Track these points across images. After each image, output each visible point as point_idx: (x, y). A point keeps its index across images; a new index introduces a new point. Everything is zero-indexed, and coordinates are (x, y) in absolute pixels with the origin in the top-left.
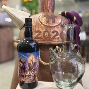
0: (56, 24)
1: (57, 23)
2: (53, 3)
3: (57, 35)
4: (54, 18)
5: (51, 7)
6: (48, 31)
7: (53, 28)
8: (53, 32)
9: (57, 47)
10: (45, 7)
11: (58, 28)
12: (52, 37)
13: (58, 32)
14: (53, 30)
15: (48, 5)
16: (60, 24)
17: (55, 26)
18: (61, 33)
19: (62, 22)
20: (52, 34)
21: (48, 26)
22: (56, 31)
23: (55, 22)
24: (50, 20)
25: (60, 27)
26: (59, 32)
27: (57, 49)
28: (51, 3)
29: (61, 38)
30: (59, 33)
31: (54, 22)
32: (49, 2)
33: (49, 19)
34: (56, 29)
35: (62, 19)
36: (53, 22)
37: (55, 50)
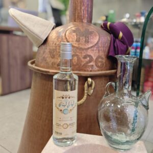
0: (90, 45)
1: (91, 43)
2: (89, 10)
3: (90, 61)
4: (87, 35)
5: (86, 15)
6: (77, 55)
7: (85, 51)
8: (85, 57)
9: (90, 80)
10: (76, 14)
11: (93, 50)
12: (83, 64)
13: (92, 57)
14: (84, 54)
15: (81, 12)
16: (96, 45)
17: (89, 48)
18: (96, 59)
19: (100, 42)
20: (83, 60)
21: (77, 48)
22: (90, 56)
23: (88, 42)
24: (81, 38)
25: (95, 49)
27: (90, 83)
28: (86, 9)
29: (96, 65)
30: (94, 58)
31: (87, 42)
32: (83, 8)
33: (80, 36)
34: (90, 52)
35: (99, 37)
36: (85, 41)
37: (86, 85)
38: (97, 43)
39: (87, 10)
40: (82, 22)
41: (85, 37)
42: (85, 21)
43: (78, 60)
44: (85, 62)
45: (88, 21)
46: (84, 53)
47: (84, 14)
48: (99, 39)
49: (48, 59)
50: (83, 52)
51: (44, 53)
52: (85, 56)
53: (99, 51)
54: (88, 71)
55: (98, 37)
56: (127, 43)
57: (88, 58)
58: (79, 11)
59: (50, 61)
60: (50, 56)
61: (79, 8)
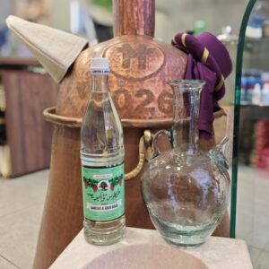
0: (148, 73)
2: (148, 12)
3: (148, 101)
4: (143, 56)
5: (143, 22)
6: (125, 91)
7: (138, 83)
8: (139, 94)
9: (148, 133)
10: (125, 22)
11: (154, 82)
12: (135, 106)
13: (152, 93)
14: (138, 89)
15: (132, 16)
16: (158, 72)
17: (145, 78)
19: (166, 66)
20: (135, 99)
21: (125, 78)
22: (147, 92)
23: (144, 67)
24: (131, 61)
25: (157, 79)
26: (154, 93)
27: (148, 140)
28: (142, 10)
29: (160, 108)
30: (156, 95)
31: (142, 66)
32: (136, 9)
33: (130, 57)
34: (147, 86)
35: (165, 58)
36: (139, 66)
37: (141, 142)
38: (161, 69)
39: (144, 13)
40: (136, 34)
41: (139, 59)
42: (141, 32)
43: (126, 99)
44: (139, 103)
45: (145, 33)
46: (138, 86)
47: (138, 20)
48: (165, 62)
49: (74, 101)
50: (135, 85)
51: (68, 91)
52: (139, 91)
53: (164, 82)
54: (145, 118)
55: (162, 59)
56: (218, 68)
57: (145, 96)
58: (130, 15)
59: (79, 104)
60: (77, 95)
61: (129, 10)
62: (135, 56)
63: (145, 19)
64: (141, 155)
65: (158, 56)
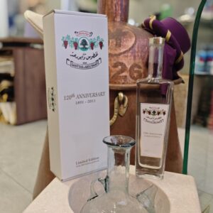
0: (123, 50)
1: (124, 46)
2: (124, 4)
3: (122, 71)
4: (120, 37)
5: (120, 12)
7: (115, 57)
8: (115, 66)
9: (121, 95)
10: (106, 11)
11: (127, 56)
12: (112, 74)
13: (125, 65)
14: (114, 62)
15: (112, 7)
16: (130, 49)
17: (120, 54)
18: (131, 68)
19: (137, 45)
20: (112, 69)
22: (122, 64)
23: (120, 46)
24: (111, 41)
25: (129, 54)
27: (121, 99)
28: (119, 3)
29: (131, 76)
30: (129, 67)
31: (119, 45)
32: (115, 2)
34: (122, 59)
36: (116, 45)
37: (116, 101)
38: (133, 47)
39: (121, 5)
40: (114, 21)
41: (116, 39)
42: (118, 19)
44: (115, 72)
45: (121, 20)
46: (115, 60)
47: (116, 10)
48: (136, 41)
50: (112, 59)
52: (115, 64)
53: (135, 57)
54: (119, 83)
57: (120, 67)
58: (110, 7)
61: (109, 3)
62: (113, 38)
63: (121, 9)
64: (115, 110)
65: (131, 37)
